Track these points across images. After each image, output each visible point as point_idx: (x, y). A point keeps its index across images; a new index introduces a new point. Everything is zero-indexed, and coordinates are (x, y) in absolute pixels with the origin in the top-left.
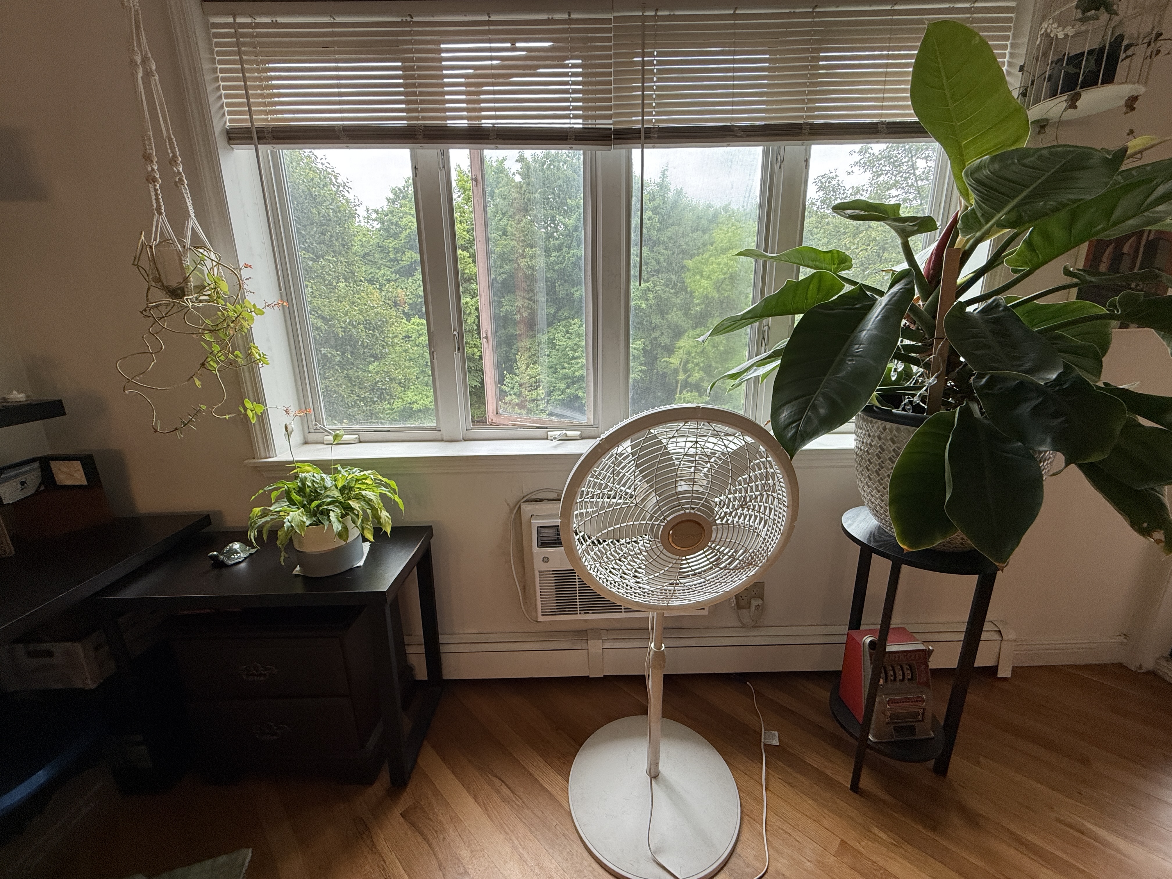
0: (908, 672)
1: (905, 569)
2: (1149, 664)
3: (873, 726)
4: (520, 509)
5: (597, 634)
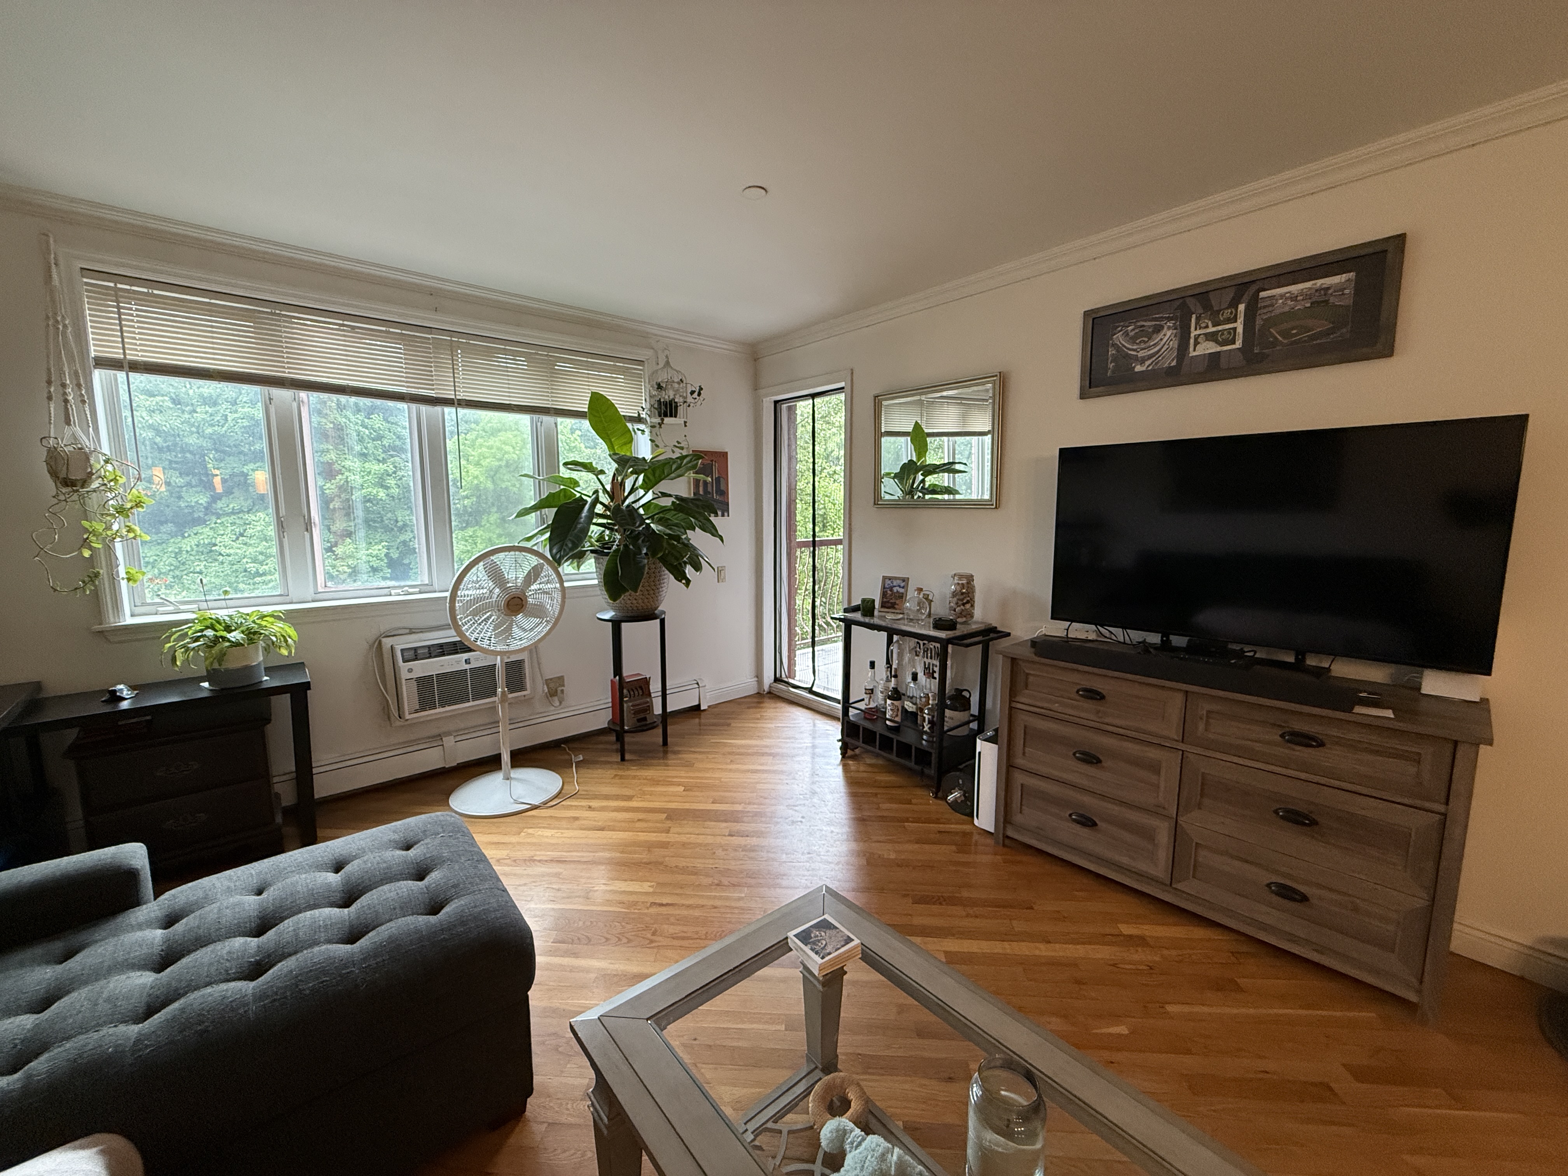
0: (640, 692)
2: (767, 690)
3: (625, 721)
4: (380, 643)
5: (448, 734)
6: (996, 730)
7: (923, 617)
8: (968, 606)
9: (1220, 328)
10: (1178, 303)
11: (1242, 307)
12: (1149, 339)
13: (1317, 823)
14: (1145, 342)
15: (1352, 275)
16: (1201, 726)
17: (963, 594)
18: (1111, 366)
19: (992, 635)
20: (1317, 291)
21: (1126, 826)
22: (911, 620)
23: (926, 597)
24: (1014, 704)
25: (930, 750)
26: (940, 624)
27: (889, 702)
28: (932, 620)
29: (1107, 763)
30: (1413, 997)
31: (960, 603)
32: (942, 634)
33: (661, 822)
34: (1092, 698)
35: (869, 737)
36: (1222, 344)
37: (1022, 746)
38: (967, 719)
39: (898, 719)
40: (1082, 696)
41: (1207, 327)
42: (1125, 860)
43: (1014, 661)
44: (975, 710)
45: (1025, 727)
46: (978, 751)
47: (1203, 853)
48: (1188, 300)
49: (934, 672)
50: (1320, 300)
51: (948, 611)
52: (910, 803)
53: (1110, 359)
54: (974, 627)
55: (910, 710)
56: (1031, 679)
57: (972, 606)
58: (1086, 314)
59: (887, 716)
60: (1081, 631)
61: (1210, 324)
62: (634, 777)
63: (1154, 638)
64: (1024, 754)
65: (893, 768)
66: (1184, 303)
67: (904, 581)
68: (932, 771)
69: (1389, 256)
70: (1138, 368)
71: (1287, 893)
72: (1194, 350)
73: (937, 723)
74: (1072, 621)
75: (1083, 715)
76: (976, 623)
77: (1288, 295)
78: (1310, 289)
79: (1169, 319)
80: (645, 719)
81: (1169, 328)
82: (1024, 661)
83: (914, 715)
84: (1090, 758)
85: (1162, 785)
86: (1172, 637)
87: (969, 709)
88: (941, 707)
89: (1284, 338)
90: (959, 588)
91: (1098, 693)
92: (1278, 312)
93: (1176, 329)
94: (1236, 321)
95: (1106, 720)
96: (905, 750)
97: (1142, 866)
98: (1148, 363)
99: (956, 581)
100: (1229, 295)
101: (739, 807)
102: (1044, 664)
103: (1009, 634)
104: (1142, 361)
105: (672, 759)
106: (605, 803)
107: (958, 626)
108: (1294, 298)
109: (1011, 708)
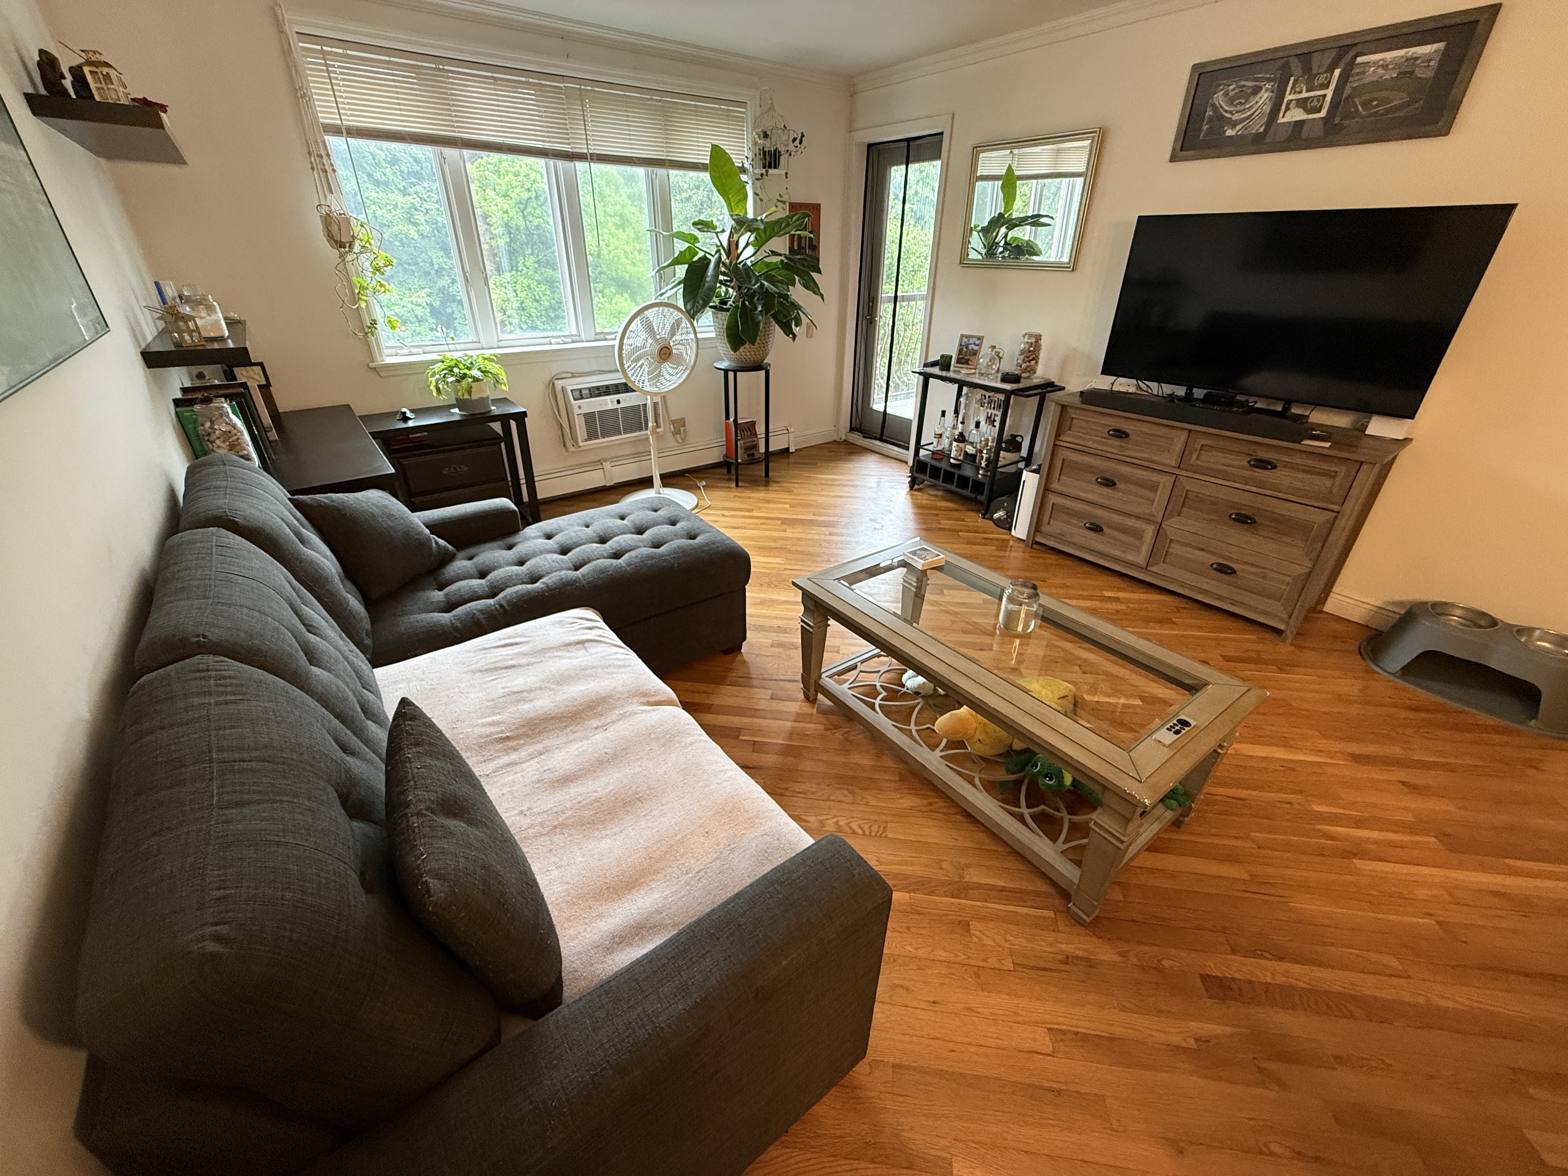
0: (750, 432)
1: (738, 373)
2: (843, 438)
3: (739, 456)
4: (553, 384)
5: (606, 460)
6: (1040, 466)
7: (993, 372)
8: (1033, 362)
9: (1312, 94)
10: (1280, 63)
11: (1337, 72)
12: (1247, 101)
13: (1255, 522)
14: (1241, 103)
15: (1441, 45)
16: (1195, 456)
17: (1030, 351)
18: (1205, 127)
19: (1049, 389)
20: (1407, 60)
21: (1124, 530)
22: (983, 374)
23: (998, 354)
24: (1058, 443)
25: (984, 481)
26: (1006, 378)
27: (955, 444)
28: (1000, 375)
29: (1120, 485)
30: (1282, 627)
31: (1026, 359)
32: (1008, 387)
33: (778, 525)
34: (1121, 437)
35: (935, 472)
36: (1309, 112)
37: (1058, 475)
38: (1016, 459)
39: (961, 458)
40: (1112, 435)
41: (1300, 92)
42: (1118, 553)
43: (1064, 407)
44: (1024, 453)
45: (1064, 460)
46: (1023, 479)
47: (1173, 545)
48: (1292, 60)
49: (995, 421)
50: (1407, 70)
51: (1014, 368)
52: (963, 520)
53: (1206, 120)
54: (1036, 381)
55: (970, 452)
56: (1075, 422)
57: (1037, 363)
58: (1195, 67)
59: (952, 456)
60: (1124, 385)
61: (1304, 89)
62: (750, 498)
63: (1181, 391)
64: (1059, 479)
65: (952, 495)
66: (1288, 63)
67: (979, 339)
68: (983, 498)
69: (1480, 27)
70: (1229, 133)
71: (1225, 570)
72: (1283, 116)
73: (993, 462)
74: (1118, 376)
75: (1110, 450)
76: (1038, 378)
77: (1381, 62)
78: (1402, 57)
79: (1269, 80)
80: (753, 455)
81: (1267, 90)
82: (1071, 407)
83: (974, 456)
84: (1108, 483)
85: (1157, 499)
86: (1195, 390)
87: (1020, 451)
88: (998, 448)
89: (1364, 109)
90: (1027, 346)
91: (1124, 433)
92: (1367, 80)
93: (1272, 92)
94: (1328, 88)
95: (1126, 454)
96: (964, 481)
97: (1129, 557)
98: (1238, 127)
99: (1026, 340)
100: (1329, 57)
101: (832, 519)
102: (1085, 410)
103: (1064, 388)
104: (1234, 124)
105: (773, 487)
106: (733, 513)
107: (1022, 380)
108: (1385, 67)
109: (1055, 445)
